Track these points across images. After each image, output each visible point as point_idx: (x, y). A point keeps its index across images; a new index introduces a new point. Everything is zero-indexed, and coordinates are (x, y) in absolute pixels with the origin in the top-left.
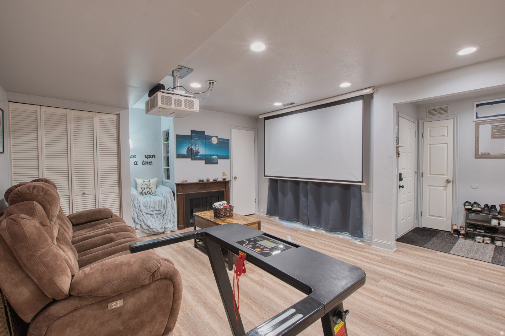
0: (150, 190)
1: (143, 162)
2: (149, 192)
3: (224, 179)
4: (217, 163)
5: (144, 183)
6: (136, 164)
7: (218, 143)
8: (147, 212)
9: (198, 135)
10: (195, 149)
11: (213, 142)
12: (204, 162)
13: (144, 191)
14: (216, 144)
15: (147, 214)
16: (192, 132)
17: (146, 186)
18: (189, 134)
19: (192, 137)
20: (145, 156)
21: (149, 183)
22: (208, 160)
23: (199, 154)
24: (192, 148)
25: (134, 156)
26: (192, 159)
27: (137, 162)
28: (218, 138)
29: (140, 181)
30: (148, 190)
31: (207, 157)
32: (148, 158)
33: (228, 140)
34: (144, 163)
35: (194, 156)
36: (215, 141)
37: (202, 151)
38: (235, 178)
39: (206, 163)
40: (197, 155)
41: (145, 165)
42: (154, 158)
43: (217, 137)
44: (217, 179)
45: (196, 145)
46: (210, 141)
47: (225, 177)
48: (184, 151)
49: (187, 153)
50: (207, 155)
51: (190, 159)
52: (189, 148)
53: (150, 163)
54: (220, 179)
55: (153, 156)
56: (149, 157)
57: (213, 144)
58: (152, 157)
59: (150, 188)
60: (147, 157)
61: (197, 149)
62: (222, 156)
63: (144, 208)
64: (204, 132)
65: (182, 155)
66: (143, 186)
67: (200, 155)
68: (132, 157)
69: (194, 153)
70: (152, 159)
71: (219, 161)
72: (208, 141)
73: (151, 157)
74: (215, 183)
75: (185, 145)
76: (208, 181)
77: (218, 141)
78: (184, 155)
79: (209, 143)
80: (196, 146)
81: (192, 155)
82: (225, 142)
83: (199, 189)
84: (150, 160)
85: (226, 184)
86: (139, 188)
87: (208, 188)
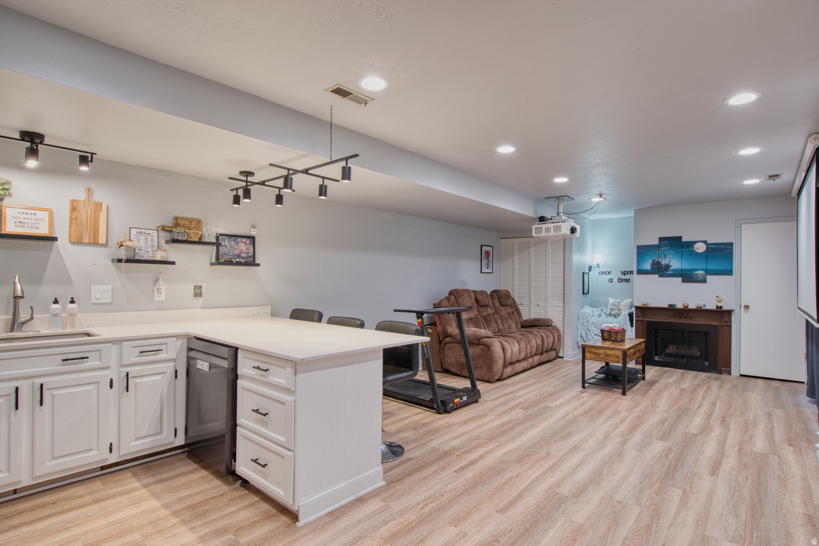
0: (619, 312)
1: (619, 279)
2: (617, 315)
3: (717, 307)
4: (704, 281)
5: (615, 303)
6: (612, 282)
7: (706, 251)
8: (596, 333)
9: (675, 243)
10: (664, 262)
11: (697, 251)
12: (680, 279)
13: (612, 313)
14: (702, 252)
15: (596, 335)
16: (661, 239)
17: (615, 307)
18: (656, 242)
19: (660, 246)
20: (622, 272)
21: (620, 304)
22: (687, 277)
23: (671, 268)
24: (660, 260)
25: (609, 273)
26: (660, 276)
27: (612, 279)
28: (708, 242)
29: (611, 300)
30: (616, 311)
31: (685, 272)
32: (625, 275)
33: (731, 244)
34: (620, 280)
35: (662, 272)
36: (700, 248)
37: (675, 263)
38: (747, 307)
39: (683, 281)
40: (668, 270)
41: (621, 283)
42: (633, 274)
43: (705, 242)
44: (705, 306)
45: (666, 256)
46: (692, 249)
47: (719, 305)
48: (647, 266)
49: (652, 268)
50: (685, 270)
51: (657, 276)
52: (654, 261)
53: (627, 281)
54: (711, 305)
55: (631, 272)
56: (626, 273)
57: (698, 254)
58: (631, 273)
59: (620, 310)
60: (624, 273)
61: (667, 262)
62: (715, 271)
63: (593, 328)
64: (680, 238)
65: (643, 270)
66: (612, 307)
67: (672, 270)
68: (607, 273)
69: (662, 267)
70: (630, 275)
71: (709, 278)
72: (687, 250)
73: (629, 273)
74: (700, 311)
75: (648, 258)
76: (685, 307)
77: (707, 248)
78: (647, 270)
79: (689, 253)
80: (665, 258)
81: (660, 270)
82: (722, 248)
83: (670, 317)
84: (627, 277)
85: (723, 315)
86: (609, 309)
87: (686, 317)
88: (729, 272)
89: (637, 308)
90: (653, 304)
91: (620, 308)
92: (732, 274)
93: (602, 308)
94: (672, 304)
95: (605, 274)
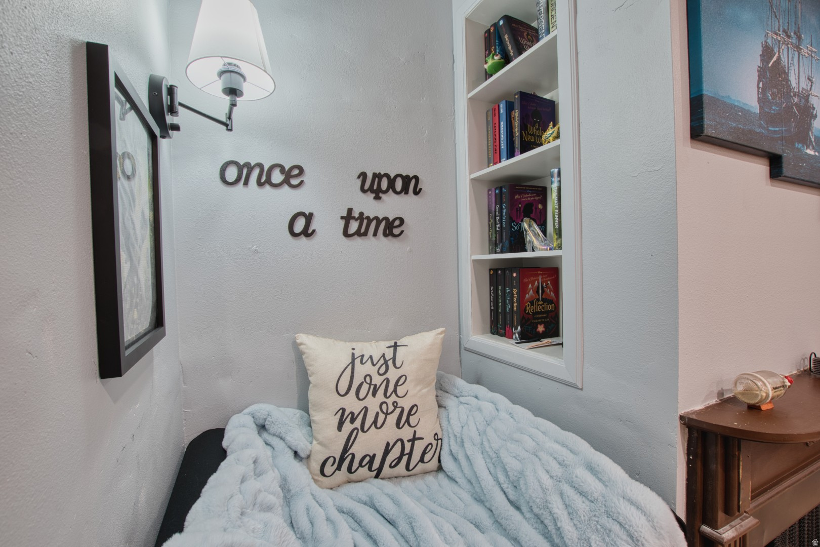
0: (405, 433)
1: (348, 217)
2: (395, 453)
5: (361, 370)
6: (307, 233)
13: (359, 449)
17: (373, 404)
20: (363, 176)
21: (393, 374)
23: (816, 125)
24: (784, 62)
25: (287, 174)
27: (309, 218)
30: (389, 432)
32: (378, 194)
34: (354, 226)
40: (806, 143)
41: (358, 240)
42: (417, 192)
49: (759, 104)
52: (766, 55)
53: (391, 227)
55: (406, 180)
56: (385, 184)
58: (405, 190)
59: (405, 418)
60: (374, 185)
66: (352, 404)
68: (277, 177)
69: (787, 111)
70: (403, 198)
73: (399, 184)
84: (390, 205)
86: (325, 420)
91: (406, 404)
93: (262, 409)
95: (265, 181)
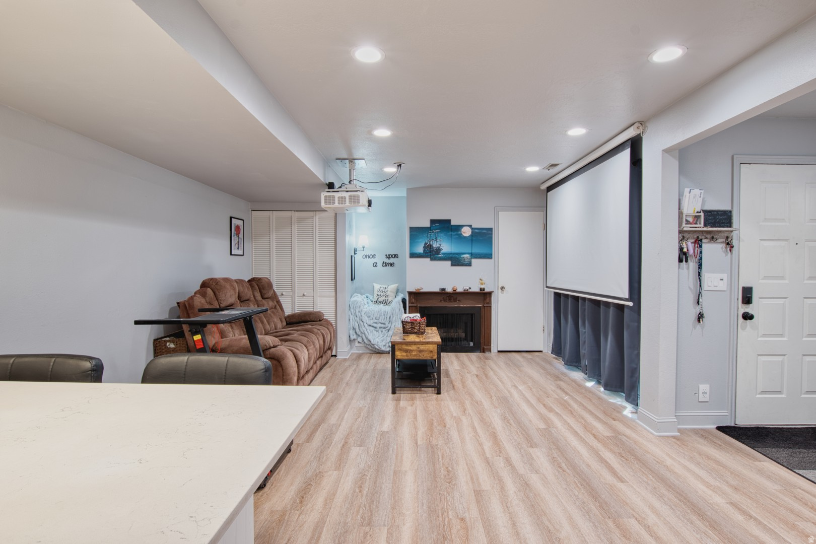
0: (387, 299)
1: (383, 263)
2: (385, 301)
3: (481, 289)
4: (469, 264)
5: (381, 289)
6: (376, 266)
7: (472, 235)
8: (369, 323)
9: (443, 226)
10: (435, 245)
11: (464, 234)
12: (449, 263)
13: (379, 300)
14: (468, 236)
15: (370, 325)
16: (433, 222)
17: (382, 294)
18: (428, 225)
19: (432, 228)
20: (386, 255)
21: (386, 290)
22: (456, 260)
23: (442, 251)
24: (431, 243)
25: (373, 256)
26: (432, 260)
27: (376, 263)
28: (473, 227)
29: (377, 287)
30: (384, 298)
31: (454, 256)
32: (389, 258)
33: (491, 229)
34: (384, 265)
35: (433, 255)
36: (466, 232)
37: (445, 246)
38: (502, 288)
39: (452, 265)
40: (439, 254)
41: (385, 267)
42: (397, 257)
43: (470, 226)
44: (470, 288)
45: (437, 239)
46: (460, 233)
47: (482, 287)
48: (420, 249)
49: (424, 251)
50: (454, 254)
51: (429, 259)
52: (426, 244)
53: (392, 265)
54: (475, 289)
55: (395, 255)
56: (390, 256)
57: (465, 237)
58: (395, 257)
59: (387, 296)
60: (388, 257)
61: (438, 245)
62: (479, 254)
63: (367, 319)
64: (449, 221)
65: (416, 254)
66: (379, 293)
67: (443, 254)
68: (371, 257)
69: (433, 251)
70: (394, 259)
71: (474, 261)
72: (455, 233)
73: (393, 256)
74: (466, 294)
75: (421, 240)
76: (454, 291)
77: (472, 232)
78: (420, 254)
79: (457, 236)
80: (436, 241)
81: (432, 253)
82: (484, 232)
83: (441, 301)
84: (392, 260)
85: (485, 296)
86: (375, 295)
87: (455, 300)
88: (489, 256)
89: (410, 293)
90: (426, 289)
91: (387, 294)
92: (492, 258)
93: (367, 294)
94: (442, 288)
95: (369, 257)
